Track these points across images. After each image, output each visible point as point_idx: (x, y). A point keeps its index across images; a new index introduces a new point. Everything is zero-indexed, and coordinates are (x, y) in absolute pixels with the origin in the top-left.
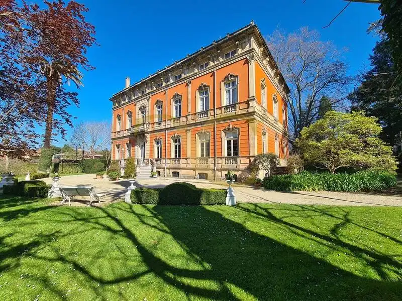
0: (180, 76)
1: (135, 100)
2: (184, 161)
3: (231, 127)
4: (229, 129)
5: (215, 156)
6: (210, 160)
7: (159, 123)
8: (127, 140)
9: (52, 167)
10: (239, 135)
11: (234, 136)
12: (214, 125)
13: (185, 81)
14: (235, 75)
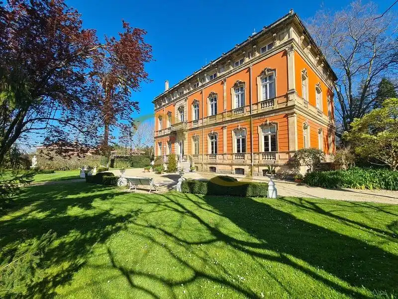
0: (215, 75)
1: (173, 101)
2: (221, 157)
3: (268, 122)
4: (266, 124)
5: (251, 151)
6: (246, 156)
7: (196, 121)
8: (168, 138)
9: (110, 163)
10: (277, 130)
11: (273, 131)
12: (251, 121)
13: (221, 79)
14: (272, 68)
